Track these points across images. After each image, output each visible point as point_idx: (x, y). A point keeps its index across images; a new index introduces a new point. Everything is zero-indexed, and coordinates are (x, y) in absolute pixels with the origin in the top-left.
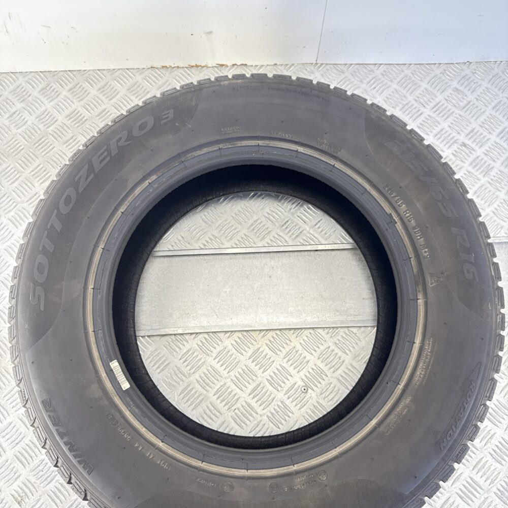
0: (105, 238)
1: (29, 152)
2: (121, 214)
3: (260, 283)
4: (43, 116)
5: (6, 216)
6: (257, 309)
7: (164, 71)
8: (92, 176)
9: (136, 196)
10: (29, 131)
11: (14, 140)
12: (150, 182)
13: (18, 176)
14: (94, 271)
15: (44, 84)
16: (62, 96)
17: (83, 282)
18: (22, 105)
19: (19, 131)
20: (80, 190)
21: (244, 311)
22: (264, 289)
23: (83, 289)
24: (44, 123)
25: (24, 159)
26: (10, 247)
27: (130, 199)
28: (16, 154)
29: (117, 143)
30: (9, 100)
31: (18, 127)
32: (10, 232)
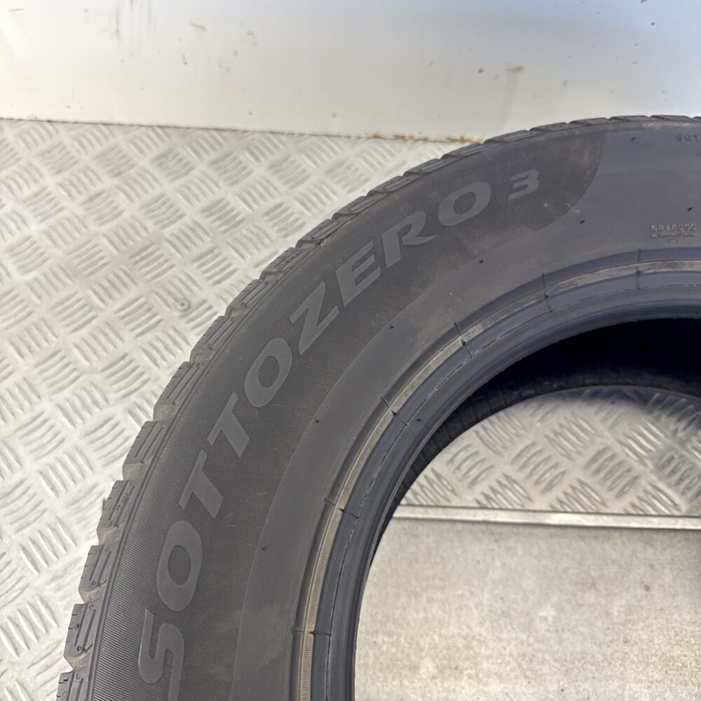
0: (349, 481)
1: (118, 272)
2: (391, 416)
3: (624, 602)
4: (155, 206)
5: (54, 397)
6: (622, 669)
7: (398, 144)
8: (335, 312)
9: (430, 372)
10: (125, 231)
11: (89, 245)
12: (466, 341)
13: (89, 316)
14: (318, 578)
15: (162, 148)
16: (196, 172)
17: (293, 615)
18: (116, 181)
19: (104, 229)
20: (303, 347)
21: (591, 671)
22: (635, 617)
23: (291, 636)
24: (157, 219)
25: (106, 284)
26: (52, 468)
27: (417, 379)
28: (92, 273)
29: (400, 238)
30: (92, 171)
31: (101, 220)
32: (56, 434)
